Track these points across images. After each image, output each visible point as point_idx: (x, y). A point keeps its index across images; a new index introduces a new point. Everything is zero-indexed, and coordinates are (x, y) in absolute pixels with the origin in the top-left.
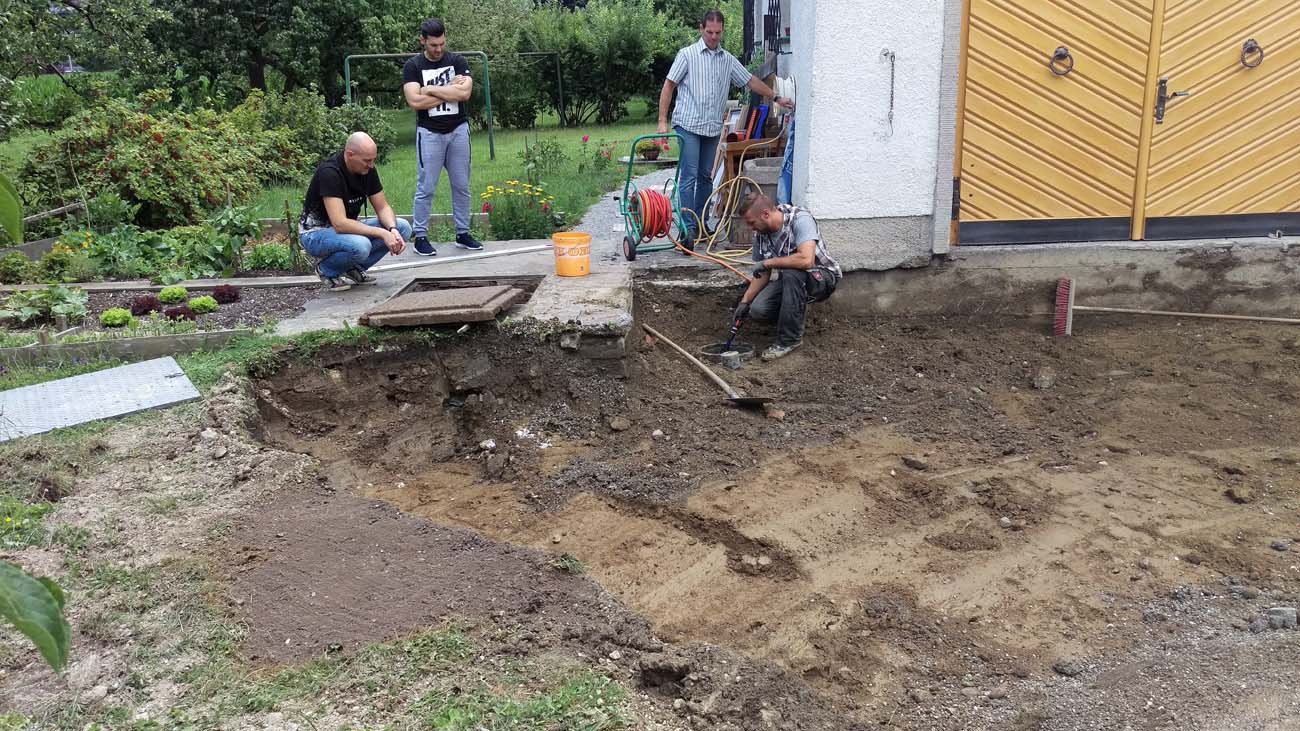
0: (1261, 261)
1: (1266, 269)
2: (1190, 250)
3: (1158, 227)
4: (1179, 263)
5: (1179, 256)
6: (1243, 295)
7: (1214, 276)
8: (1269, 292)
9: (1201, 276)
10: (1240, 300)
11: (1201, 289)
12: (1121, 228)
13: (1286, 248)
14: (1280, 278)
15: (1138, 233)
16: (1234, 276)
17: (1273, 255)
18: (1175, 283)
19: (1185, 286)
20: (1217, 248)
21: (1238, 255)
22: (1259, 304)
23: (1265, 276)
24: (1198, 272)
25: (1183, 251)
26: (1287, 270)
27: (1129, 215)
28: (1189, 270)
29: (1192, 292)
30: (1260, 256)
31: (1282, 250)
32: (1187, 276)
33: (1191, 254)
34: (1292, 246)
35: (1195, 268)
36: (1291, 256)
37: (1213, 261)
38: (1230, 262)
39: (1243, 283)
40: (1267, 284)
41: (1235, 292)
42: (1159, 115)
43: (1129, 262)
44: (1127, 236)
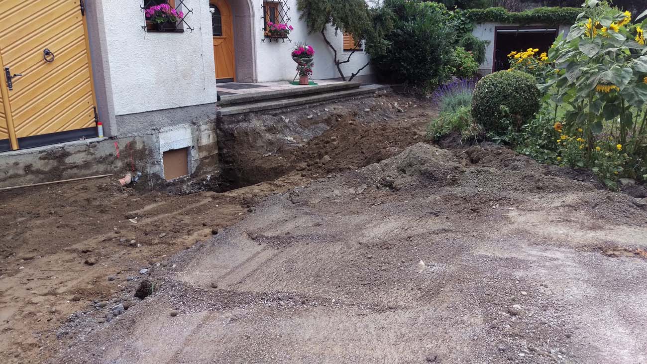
0: (79, 151)
1: (83, 155)
2: (44, 151)
3: (25, 142)
4: (41, 158)
5: (40, 155)
6: (75, 168)
7: (59, 162)
8: (87, 165)
9: (53, 163)
10: (75, 171)
11: (55, 169)
12: (5, 145)
13: (89, 144)
14: (90, 158)
15: (15, 146)
16: (69, 160)
17: (84, 148)
18: (42, 168)
19: (47, 169)
20: (57, 149)
21: (68, 150)
22: (83, 172)
23: (83, 158)
24: (51, 161)
25: (41, 152)
26: (92, 154)
27: (7, 138)
28: (46, 161)
29: (50, 171)
30: (78, 149)
31: (87, 145)
32: (46, 164)
33: (46, 153)
34: (91, 143)
35: (49, 159)
36: (92, 147)
37: (58, 155)
38: (65, 154)
39: (74, 163)
40: (85, 161)
41: (72, 168)
42: (10, 86)
43: (13, 162)
44: (10, 148)
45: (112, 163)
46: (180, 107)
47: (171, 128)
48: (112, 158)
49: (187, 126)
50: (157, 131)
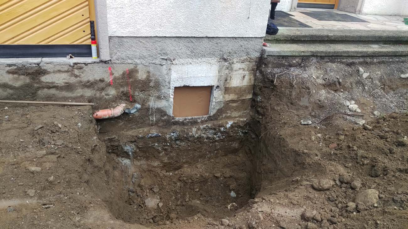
0: (59, 71)
1: (64, 75)
2: (14, 65)
4: (9, 72)
5: (8, 68)
6: (54, 89)
7: (33, 79)
8: (68, 87)
9: (24, 80)
10: (53, 91)
11: (28, 86)
13: (72, 64)
14: (73, 80)
16: (45, 79)
17: (66, 68)
18: (10, 83)
19: (18, 84)
20: (30, 64)
21: (45, 68)
22: (65, 94)
23: (64, 79)
24: (22, 77)
25: (10, 65)
26: (76, 76)
28: (16, 76)
29: (21, 88)
30: (59, 69)
31: (70, 66)
32: (17, 80)
33: (15, 67)
34: (75, 64)
35: (20, 75)
36: (77, 69)
37: (30, 71)
38: (41, 72)
39: (52, 83)
40: (66, 83)
41: (49, 88)
45: (103, 89)
46: (207, 37)
47: (190, 60)
48: (102, 85)
49: (214, 60)
50: (169, 62)
